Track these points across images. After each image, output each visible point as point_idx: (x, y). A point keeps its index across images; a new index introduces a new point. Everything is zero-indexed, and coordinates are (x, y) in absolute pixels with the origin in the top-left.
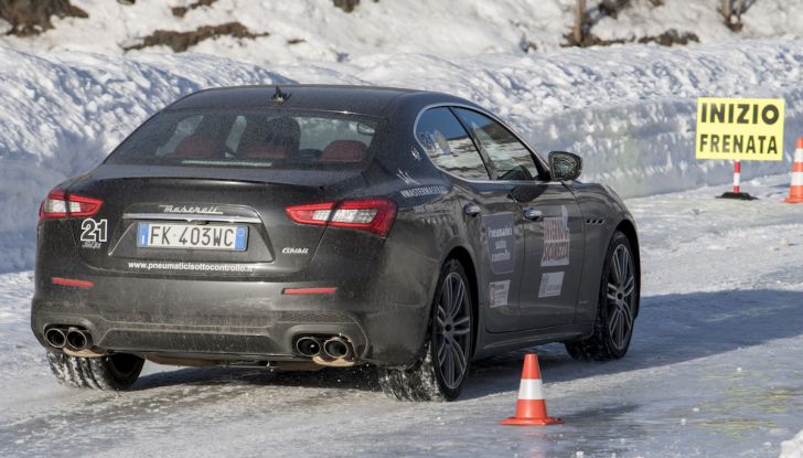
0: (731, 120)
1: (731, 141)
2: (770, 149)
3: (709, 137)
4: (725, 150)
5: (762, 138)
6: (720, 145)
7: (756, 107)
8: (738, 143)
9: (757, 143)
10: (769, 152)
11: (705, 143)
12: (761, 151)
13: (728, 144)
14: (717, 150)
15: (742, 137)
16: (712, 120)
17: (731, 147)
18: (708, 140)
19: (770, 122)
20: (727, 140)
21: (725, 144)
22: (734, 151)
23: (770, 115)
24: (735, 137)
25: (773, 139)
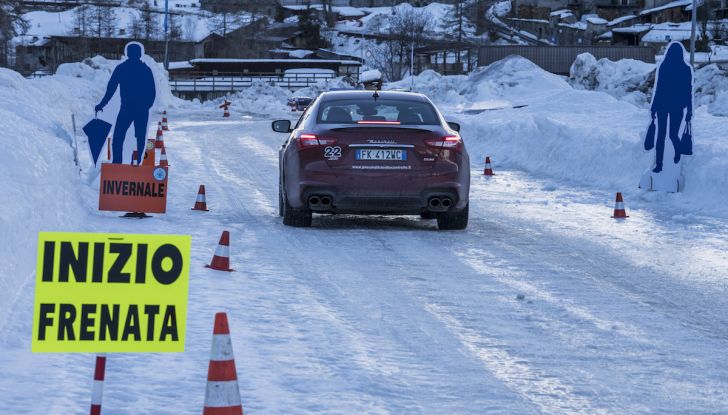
0: (97, 278)
1: (97, 316)
2: (166, 330)
3: (57, 309)
4: (87, 336)
5: (152, 310)
6: (77, 326)
7: (143, 249)
8: (109, 322)
9: (143, 319)
10: (162, 338)
11: (50, 322)
12: (150, 337)
13: (91, 322)
14: (71, 337)
15: (117, 308)
16: (64, 277)
17: (96, 329)
18: (55, 316)
19: (166, 278)
20: (90, 316)
21: (87, 322)
22: (102, 337)
23: (167, 264)
24: (105, 308)
25: (171, 310)
